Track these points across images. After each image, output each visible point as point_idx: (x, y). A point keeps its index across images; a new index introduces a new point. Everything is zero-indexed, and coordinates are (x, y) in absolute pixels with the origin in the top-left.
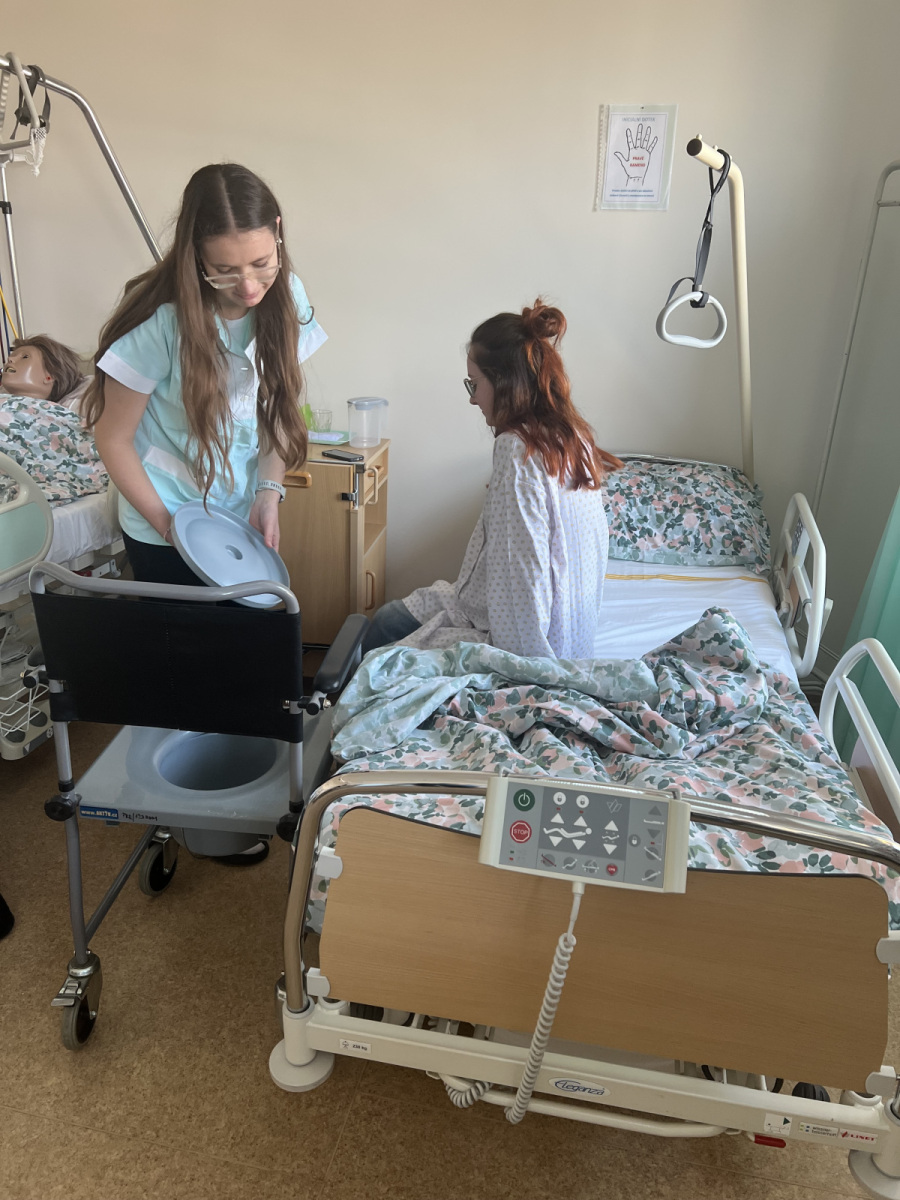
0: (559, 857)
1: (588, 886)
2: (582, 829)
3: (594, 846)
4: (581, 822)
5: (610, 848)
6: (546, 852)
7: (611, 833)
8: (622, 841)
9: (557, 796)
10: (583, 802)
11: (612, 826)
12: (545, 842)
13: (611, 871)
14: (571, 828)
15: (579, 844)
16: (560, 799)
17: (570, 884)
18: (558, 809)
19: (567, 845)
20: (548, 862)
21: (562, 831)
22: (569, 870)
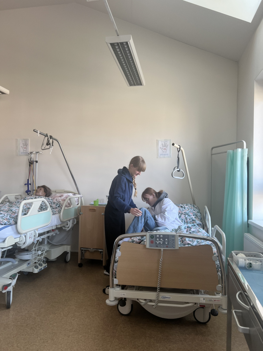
0: (159, 245)
1: (164, 249)
2: (162, 241)
3: (164, 243)
4: (161, 239)
5: (166, 243)
6: (156, 245)
7: (166, 241)
8: (168, 242)
9: (157, 236)
10: (161, 236)
11: (166, 240)
12: (156, 243)
13: (167, 247)
14: (160, 241)
15: (162, 243)
16: (158, 236)
17: (161, 249)
18: (158, 238)
19: (160, 243)
20: (157, 246)
21: (159, 241)
22: (161, 247)
